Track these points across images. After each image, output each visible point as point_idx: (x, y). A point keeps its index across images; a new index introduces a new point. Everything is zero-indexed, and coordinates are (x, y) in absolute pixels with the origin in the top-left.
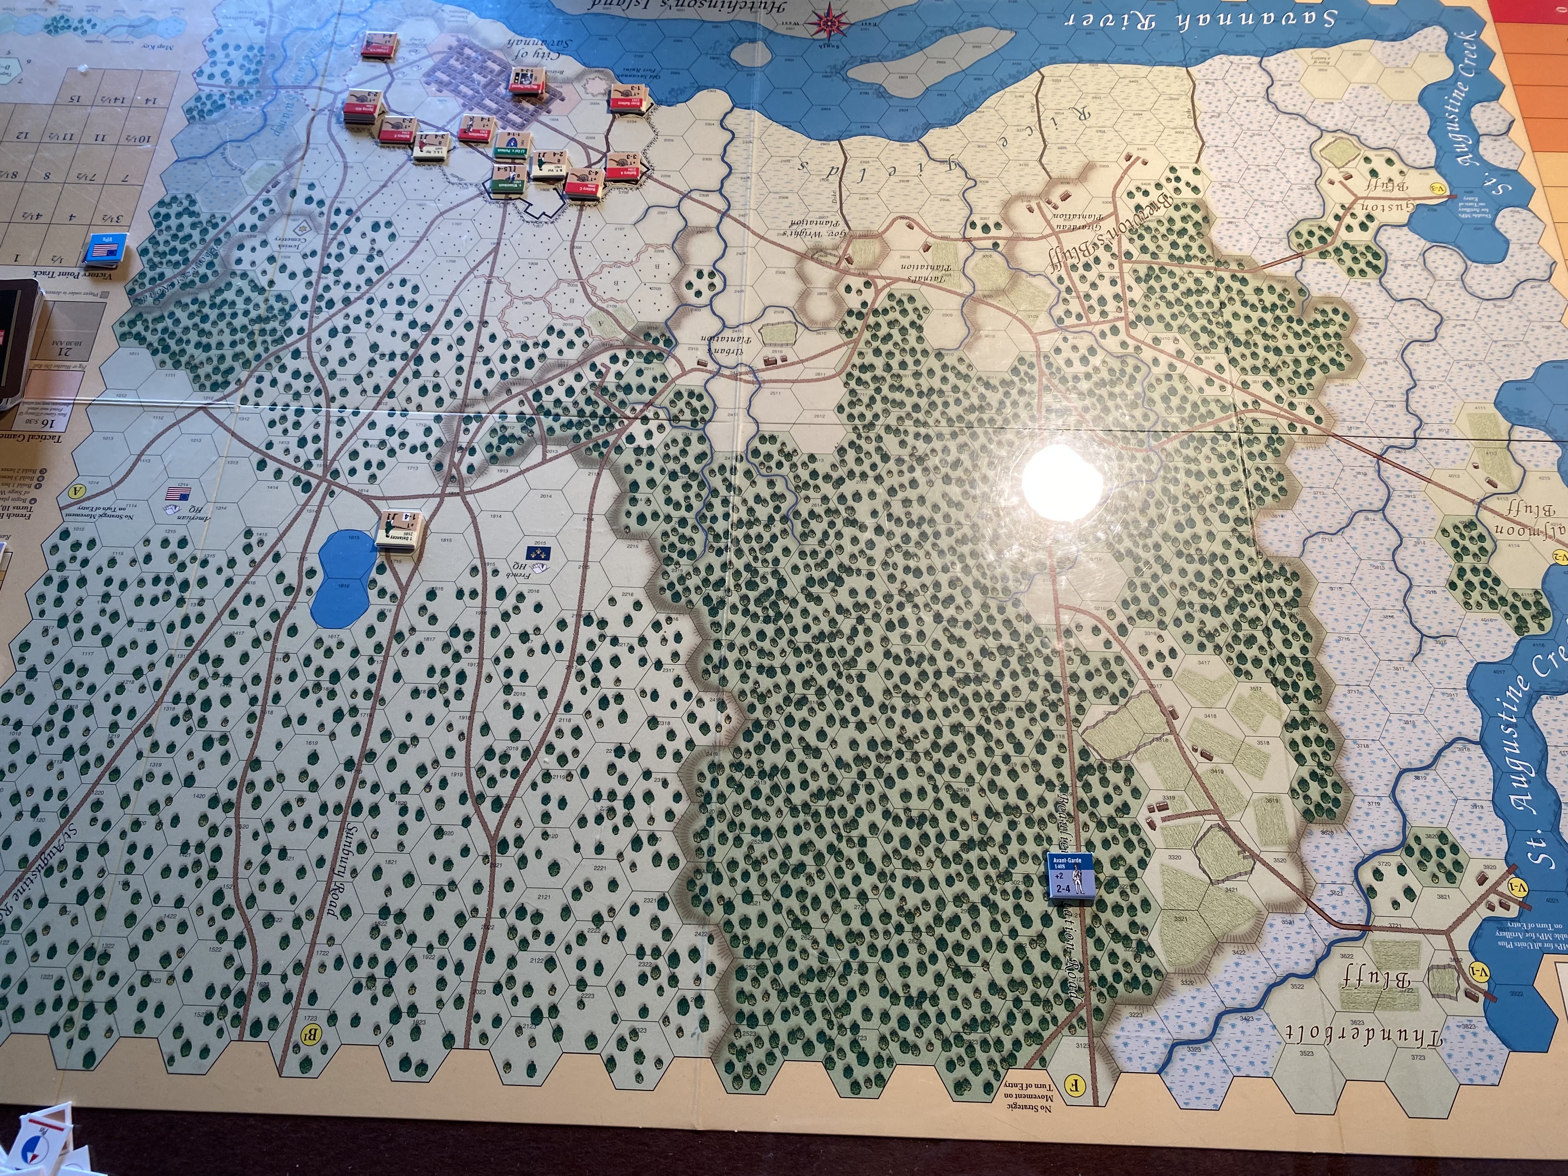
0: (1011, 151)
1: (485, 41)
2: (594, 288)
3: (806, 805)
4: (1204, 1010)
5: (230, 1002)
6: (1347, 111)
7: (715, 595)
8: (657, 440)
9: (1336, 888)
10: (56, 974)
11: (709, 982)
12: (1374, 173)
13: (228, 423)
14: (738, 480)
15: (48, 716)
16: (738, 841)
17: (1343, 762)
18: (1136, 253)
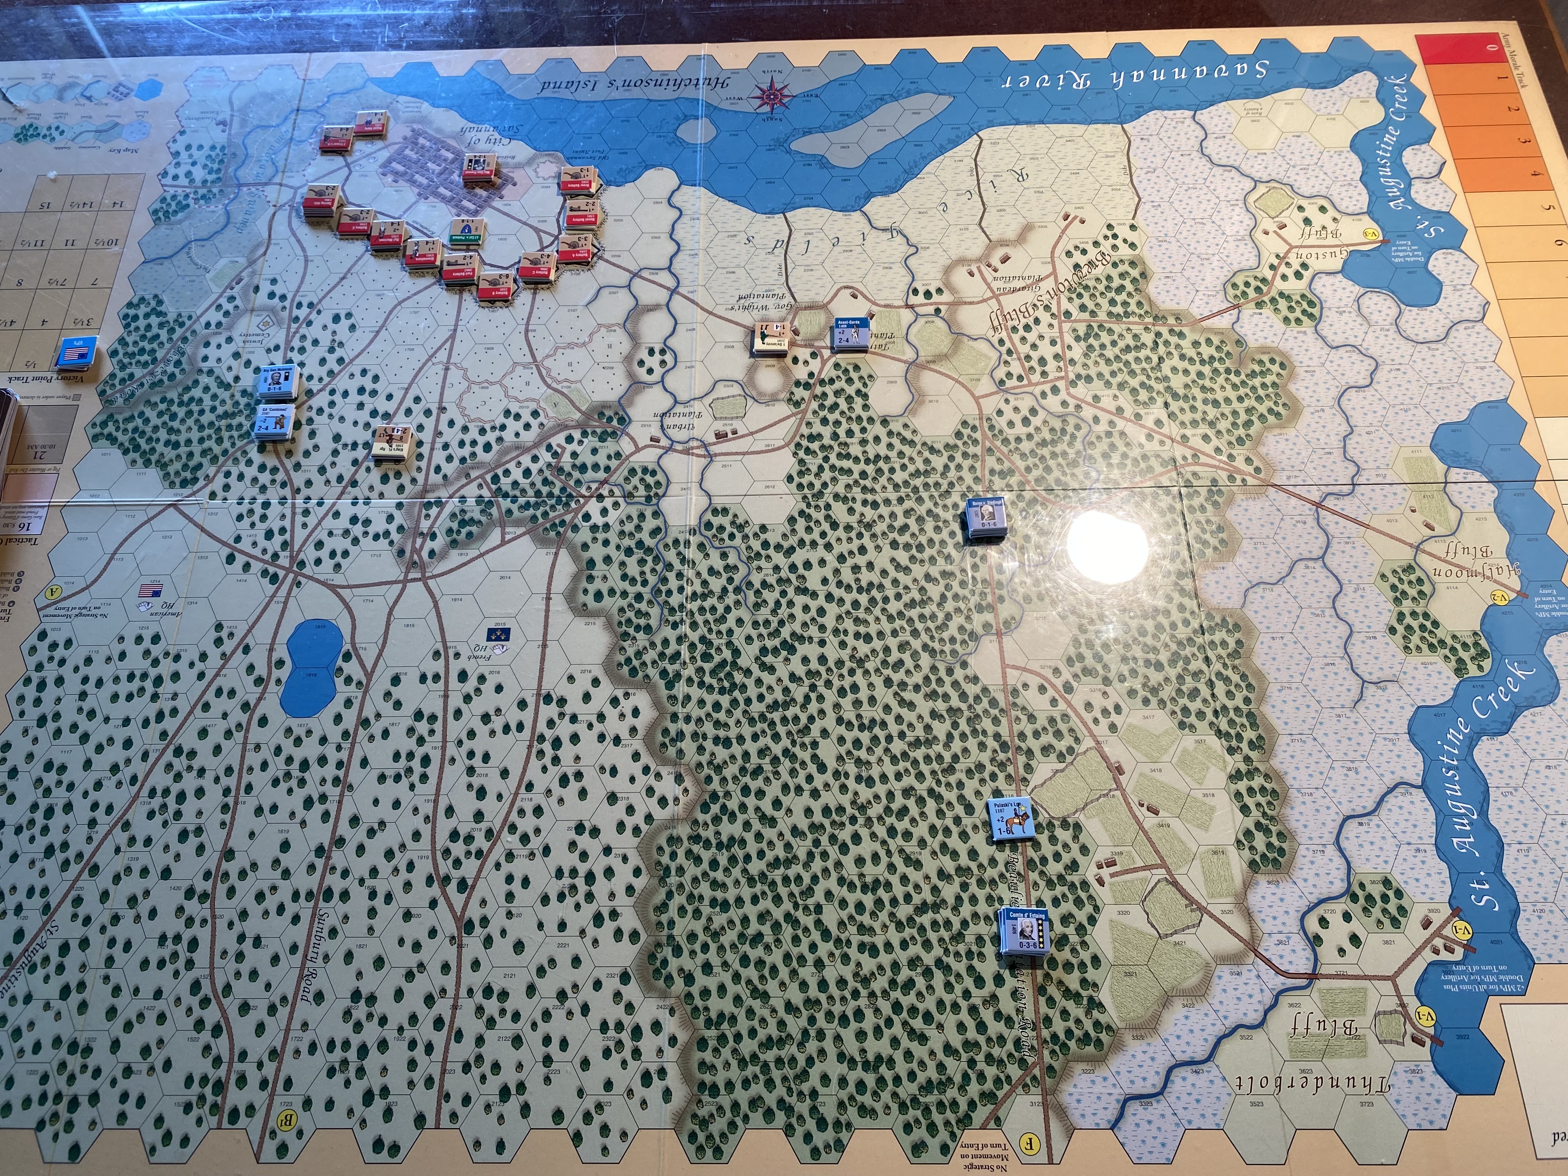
0: (951, 215)
1: (439, 130)
2: (549, 370)
3: (763, 875)
4: (1155, 1064)
5: (208, 1090)
6: (1279, 160)
7: (671, 669)
8: (613, 517)
9: (1282, 937)
10: (42, 1069)
11: (671, 1054)
12: (1307, 221)
13: (198, 519)
14: (692, 553)
15: (29, 815)
16: (697, 913)
17: (1287, 811)
18: (1075, 312)
